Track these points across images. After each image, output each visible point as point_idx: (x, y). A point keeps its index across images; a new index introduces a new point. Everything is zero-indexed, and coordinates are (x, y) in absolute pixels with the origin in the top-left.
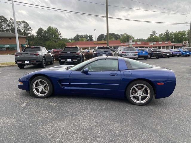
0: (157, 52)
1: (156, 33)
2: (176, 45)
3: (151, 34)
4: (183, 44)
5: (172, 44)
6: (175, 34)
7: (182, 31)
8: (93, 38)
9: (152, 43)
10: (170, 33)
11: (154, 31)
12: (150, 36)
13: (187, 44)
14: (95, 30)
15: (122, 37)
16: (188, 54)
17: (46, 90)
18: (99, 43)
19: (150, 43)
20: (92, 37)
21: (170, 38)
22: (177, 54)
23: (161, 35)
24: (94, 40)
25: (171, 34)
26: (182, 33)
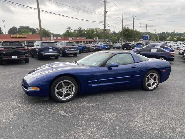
0: (88, 47)
1: (71, 29)
2: (90, 41)
3: (67, 30)
4: (95, 39)
5: (87, 40)
6: (86, 31)
7: (92, 29)
8: (2, 31)
9: (72, 38)
10: (82, 29)
11: (69, 27)
12: (66, 31)
13: (97, 39)
14: (4, 21)
15: (38, 31)
16: (107, 48)
17: (70, 91)
18: (17, 37)
19: (70, 38)
20: (1, 29)
21: (83, 34)
22: (100, 48)
23: (75, 31)
24: (4, 33)
25: (83, 31)
26: (92, 30)
